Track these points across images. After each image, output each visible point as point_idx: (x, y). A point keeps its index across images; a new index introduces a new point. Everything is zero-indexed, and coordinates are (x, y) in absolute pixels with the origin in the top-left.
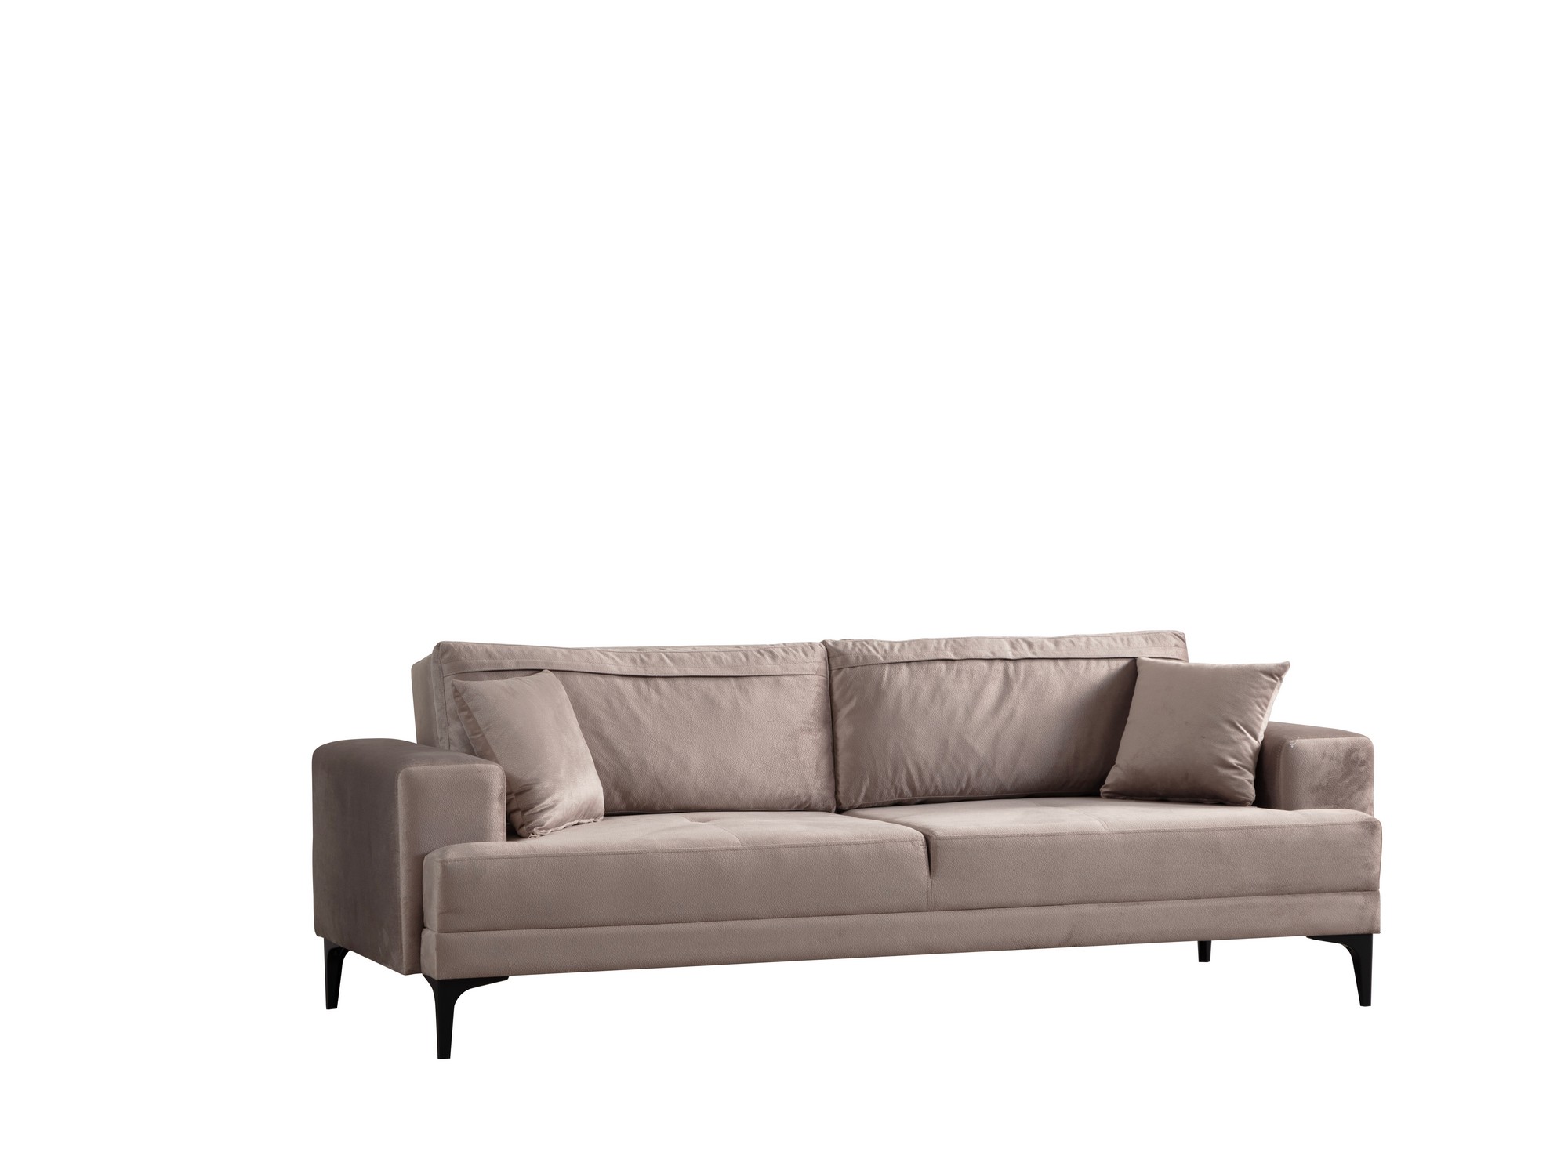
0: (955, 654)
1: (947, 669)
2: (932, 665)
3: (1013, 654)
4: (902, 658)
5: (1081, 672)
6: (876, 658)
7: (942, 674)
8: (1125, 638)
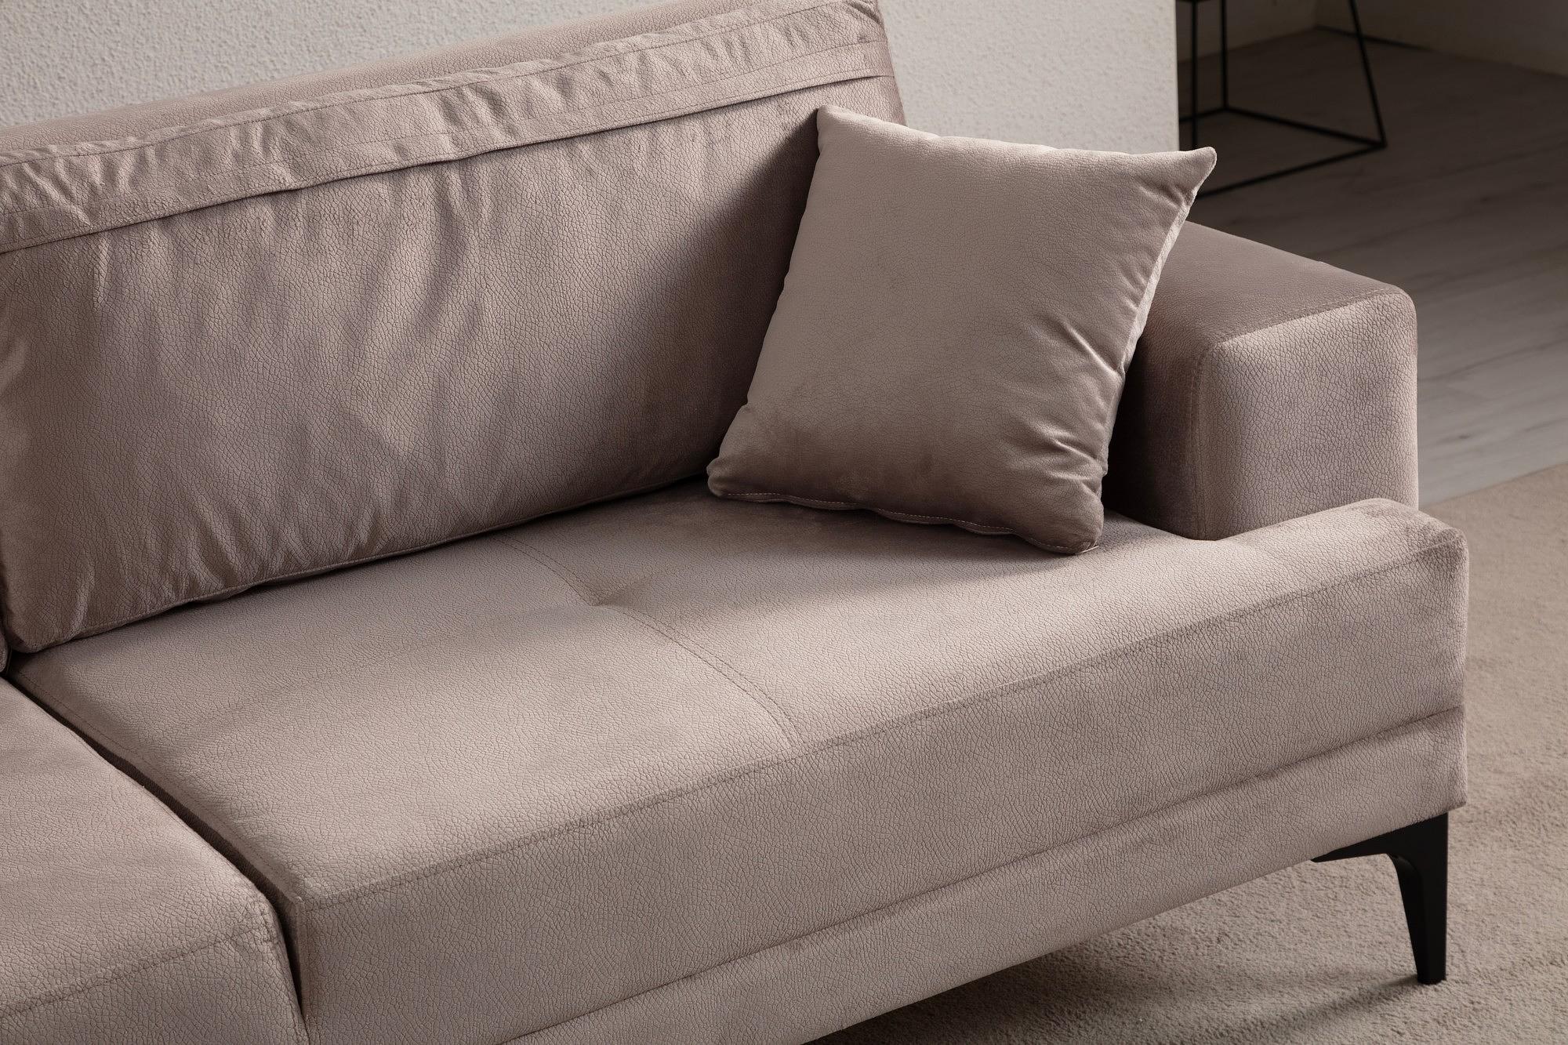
0: (296, 168)
1: (279, 220)
2: (234, 217)
3: (456, 142)
4: (146, 207)
5: (637, 165)
6: (67, 216)
7: (267, 239)
8: (735, 38)
